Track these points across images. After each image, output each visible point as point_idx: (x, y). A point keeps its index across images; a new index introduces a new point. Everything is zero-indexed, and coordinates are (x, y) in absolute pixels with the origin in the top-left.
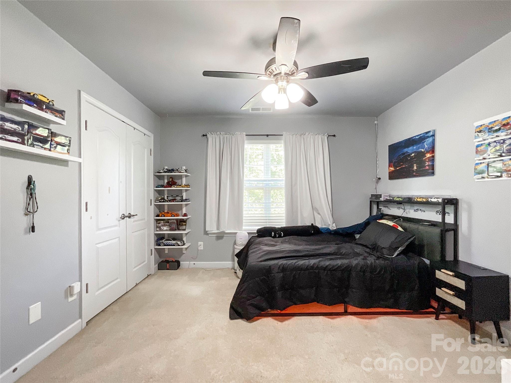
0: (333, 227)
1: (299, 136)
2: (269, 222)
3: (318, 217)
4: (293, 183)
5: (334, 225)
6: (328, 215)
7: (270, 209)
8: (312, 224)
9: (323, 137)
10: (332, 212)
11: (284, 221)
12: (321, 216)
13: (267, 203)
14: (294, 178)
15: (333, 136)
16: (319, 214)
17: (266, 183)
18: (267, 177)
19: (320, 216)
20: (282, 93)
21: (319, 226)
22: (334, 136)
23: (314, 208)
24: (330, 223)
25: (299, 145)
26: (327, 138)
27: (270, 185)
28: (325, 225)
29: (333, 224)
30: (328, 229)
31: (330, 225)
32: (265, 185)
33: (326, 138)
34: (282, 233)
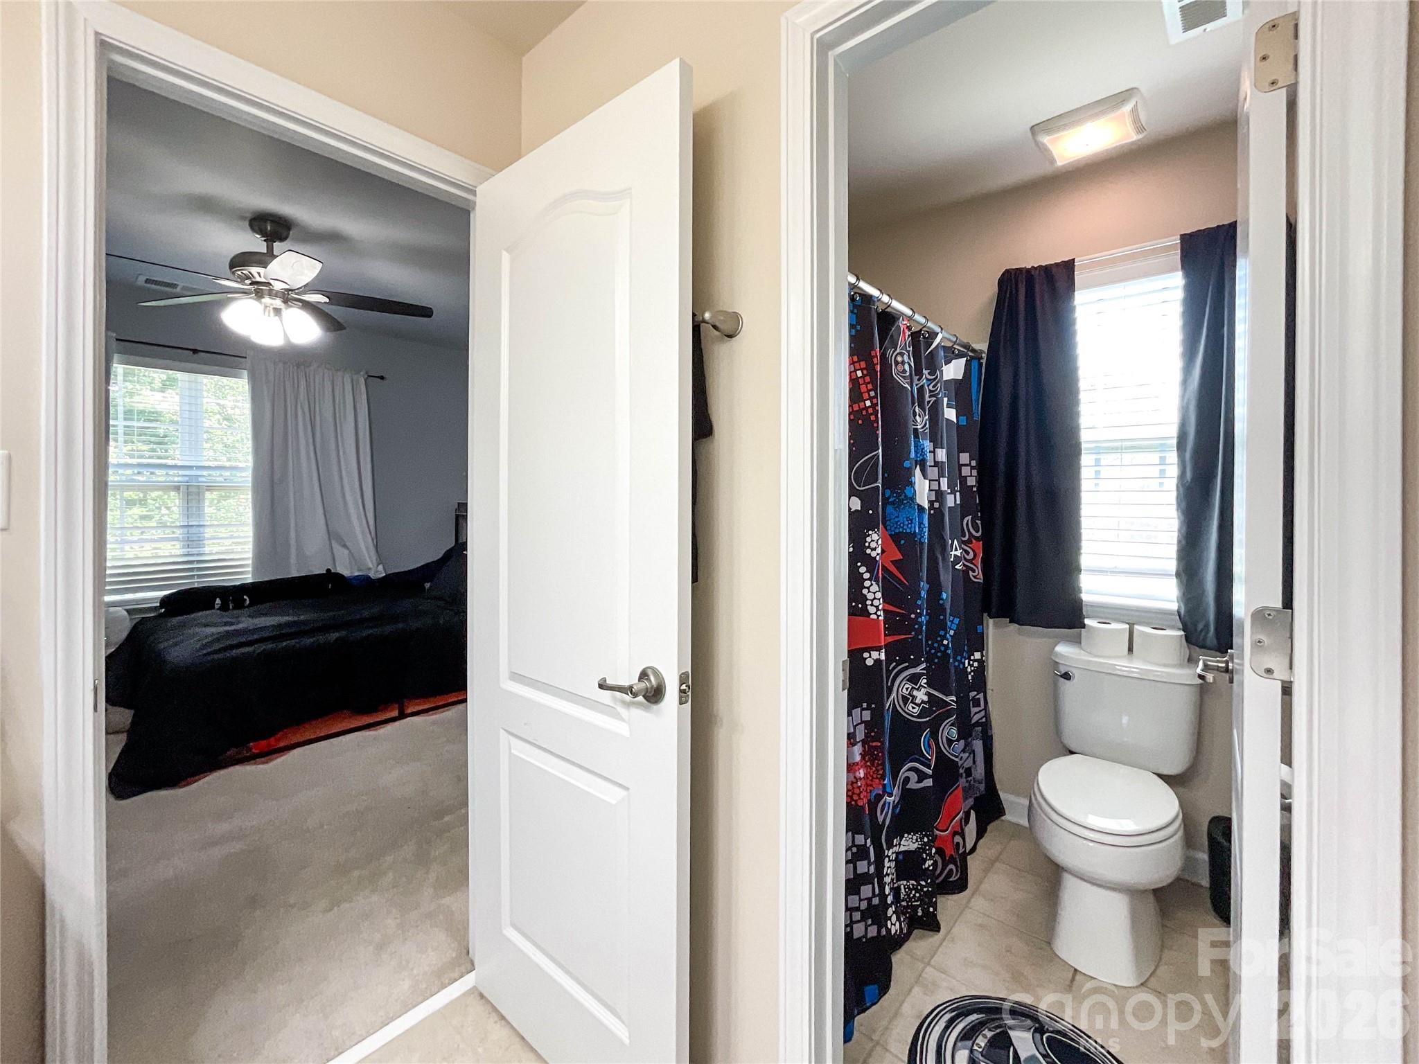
0: (377, 572)
1: (293, 368)
2: (199, 576)
3: (341, 553)
4: (277, 477)
5: (381, 567)
6: (367, 548)
7: (201, 542)
8: (328, 570)
9: (355, 377)
10: (375, 541)
11: (250, 569)
12: (350, 552)
13: (192, 526)
14: (277, 463)
15: (378, 377)
16: (345, 546)
17: (187, 473)
18: (193, 458)
19: (348, 551)
20: (269, 316)
21: (346, 573)
22: (382, 378)
23: (332, 535)
24: (371, 566)
25: (294, 387)
26: (365, 380)
27: (204, 479)
28: (359, 570)
29: (378, 566)
30: (367, 578)
31: (370, 569)
32: (187, 479)
33: (362, 381)
34: (245, 597)
